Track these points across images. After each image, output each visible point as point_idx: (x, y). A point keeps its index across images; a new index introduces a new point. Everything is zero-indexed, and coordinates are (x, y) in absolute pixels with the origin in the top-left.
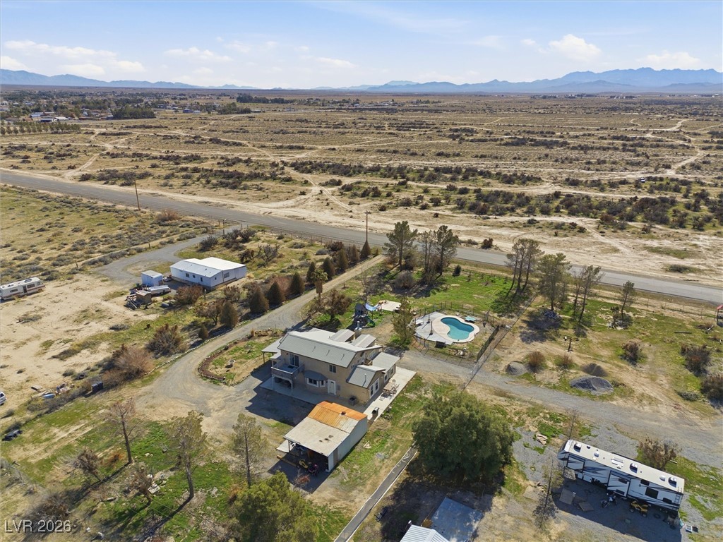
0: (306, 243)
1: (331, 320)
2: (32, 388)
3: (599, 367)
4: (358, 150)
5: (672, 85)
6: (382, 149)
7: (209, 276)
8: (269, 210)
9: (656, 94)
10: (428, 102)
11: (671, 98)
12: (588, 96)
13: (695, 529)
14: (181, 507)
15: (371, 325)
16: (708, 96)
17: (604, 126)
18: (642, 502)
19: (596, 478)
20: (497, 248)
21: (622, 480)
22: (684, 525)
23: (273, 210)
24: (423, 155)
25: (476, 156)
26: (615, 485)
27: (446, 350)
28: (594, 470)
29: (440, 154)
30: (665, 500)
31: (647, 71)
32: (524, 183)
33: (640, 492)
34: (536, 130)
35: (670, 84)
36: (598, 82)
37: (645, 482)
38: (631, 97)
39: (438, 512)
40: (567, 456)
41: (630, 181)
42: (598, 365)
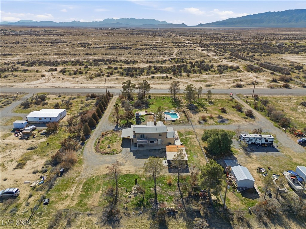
0: (76, 97)
1: (127, 122)
2: (24, 183)
3: (221, 116)
4: (45, 54)
5: (143, 25)
6: (57, 53)
7: (56, 116)
8: (36, 85)
9: (140, 28)
10: (51, 31)
11: (148, 30)
12: (117, 29)
13: (277, 146)
14: (156, 193)
15: (143, 120)
16: (156, 29)
17: (138, 41)
18: (265, 144)
19: (252, 142)
20: (152, 88)
21: (260, 140)
22: (275, 146)
23: (38, 85)
24: (79, 55)
25: (103, 54)
26: (258, 142)
27: (176, 122)
28: (251, 140)
29: (87, 54)
30: (270, 141)
31: (133, 19)
32: (134, 64)
33: (263, 141)
34: (115, 43)
35: (142, 24)
36: (117, 23)
37: (265, 138)
38: (134, 29)
39: (226, 164)
40: (244, 138)
41: (167, 60)
42: (220, 115)
